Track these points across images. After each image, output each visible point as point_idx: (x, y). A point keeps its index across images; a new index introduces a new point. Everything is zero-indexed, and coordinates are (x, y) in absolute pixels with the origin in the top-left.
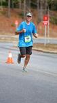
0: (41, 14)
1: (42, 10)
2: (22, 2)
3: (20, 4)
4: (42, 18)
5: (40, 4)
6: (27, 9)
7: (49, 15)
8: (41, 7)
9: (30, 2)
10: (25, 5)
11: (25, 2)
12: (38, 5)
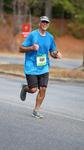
0: (19, 21)
1: (20, 16)
4: (21, 27)
7: (30, 23)
8: (20, 12)
12: (14, 9)
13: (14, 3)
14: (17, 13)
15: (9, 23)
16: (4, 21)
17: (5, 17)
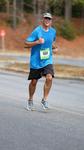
2: (11, 3)
3: (8, 5)
5: (37, 6)
6: (17, 14)
8: (40, 11)
9: (23, 3)
10: (15, 8)
11: (15, 3)
12: (34, 8)
13: (34, 3)
14: (37, 12)
15: (29, 23)
16: (25, 21)
17: (26, 17)
